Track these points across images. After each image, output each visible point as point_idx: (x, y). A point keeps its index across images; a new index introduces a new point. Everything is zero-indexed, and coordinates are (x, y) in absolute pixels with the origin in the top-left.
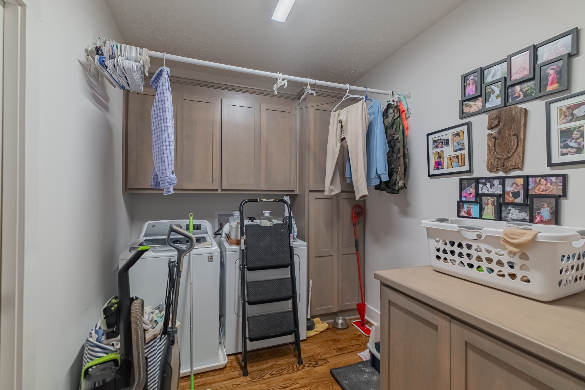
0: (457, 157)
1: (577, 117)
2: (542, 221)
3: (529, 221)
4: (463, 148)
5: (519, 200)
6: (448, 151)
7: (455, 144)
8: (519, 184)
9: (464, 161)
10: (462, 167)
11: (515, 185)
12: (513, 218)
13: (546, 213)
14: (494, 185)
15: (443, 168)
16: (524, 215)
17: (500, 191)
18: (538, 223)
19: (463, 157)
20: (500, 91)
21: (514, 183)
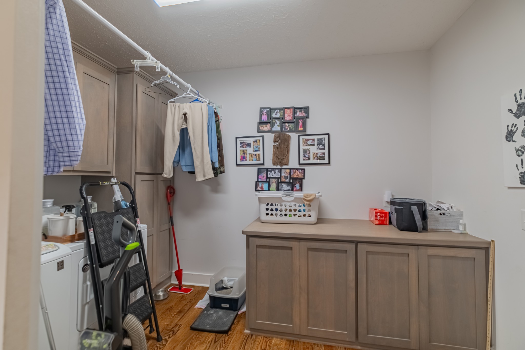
0: (256, 155)
1: (309, 145)
2: (297, 190)
3: (291, 190)
4: (259, 150)
5: (288, 180)
6: (250, 151)
7: (255, 147)
8: (287, 172)
9: (260, 157)
10: (259, 161)
11: (286, 173)
12: (284, 190)
13: (298, 186)
14: (276, 172)
15: (247, 161)
16: (289, 188)
17: (279, 176)
18: (295, 191)
19: (259, 155)
20: (280, 123)
21: (285, 172)
